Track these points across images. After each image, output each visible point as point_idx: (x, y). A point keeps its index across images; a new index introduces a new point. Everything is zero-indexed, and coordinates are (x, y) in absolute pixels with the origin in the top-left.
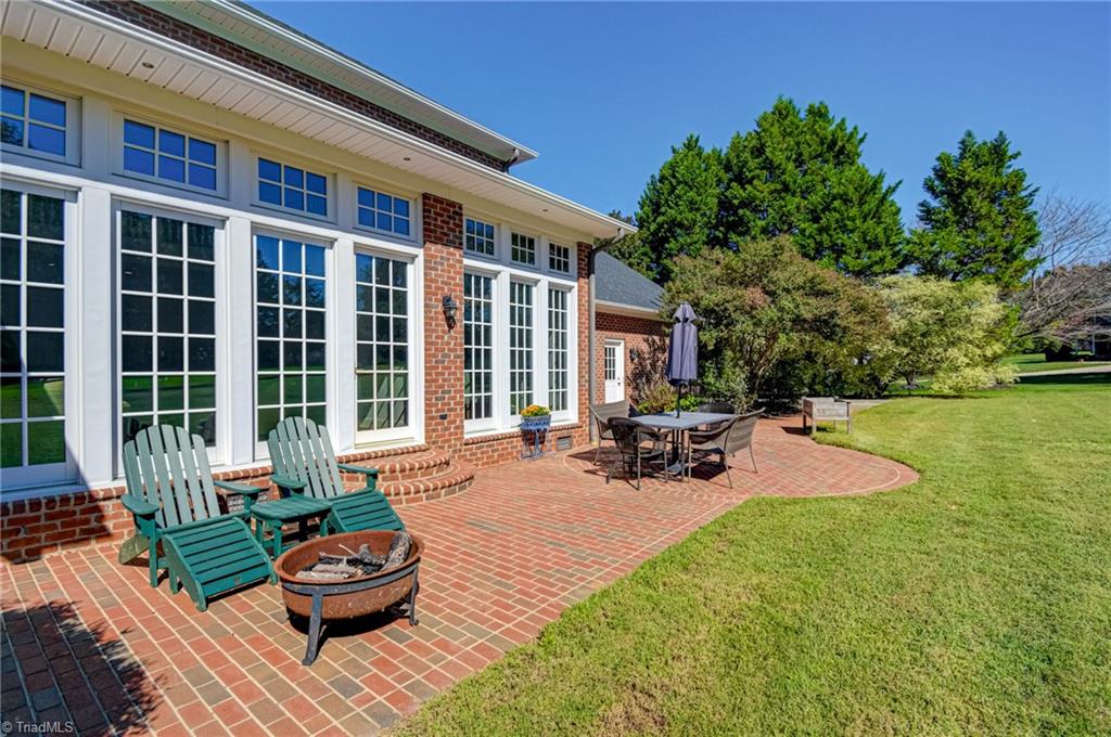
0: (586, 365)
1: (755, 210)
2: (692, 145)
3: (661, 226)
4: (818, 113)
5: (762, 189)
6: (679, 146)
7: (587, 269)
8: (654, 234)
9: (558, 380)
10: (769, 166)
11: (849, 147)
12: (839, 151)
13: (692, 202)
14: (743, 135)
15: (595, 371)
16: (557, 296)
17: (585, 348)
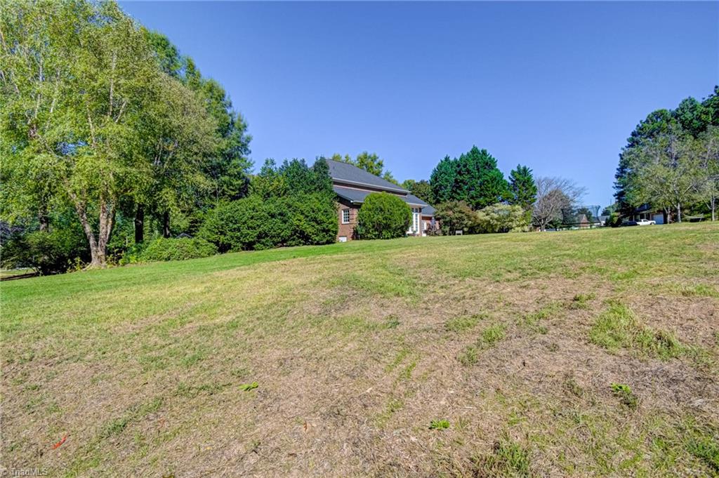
0: (420, 225)
1: (464, 183)
2: (447, 159)
3: (437, 186)
4: (484, 153)
5: (466, 177)
6: (443, 159)
7: (420, 211)
8: (435, 188)
9: (417, 227)
10: (468, 171)
11: (492, 165)
12: (490, 164)
13: (446, 179)
14: (465, 154)
15: (421, 225)
16: (416, 215)
17: (420, 223)
